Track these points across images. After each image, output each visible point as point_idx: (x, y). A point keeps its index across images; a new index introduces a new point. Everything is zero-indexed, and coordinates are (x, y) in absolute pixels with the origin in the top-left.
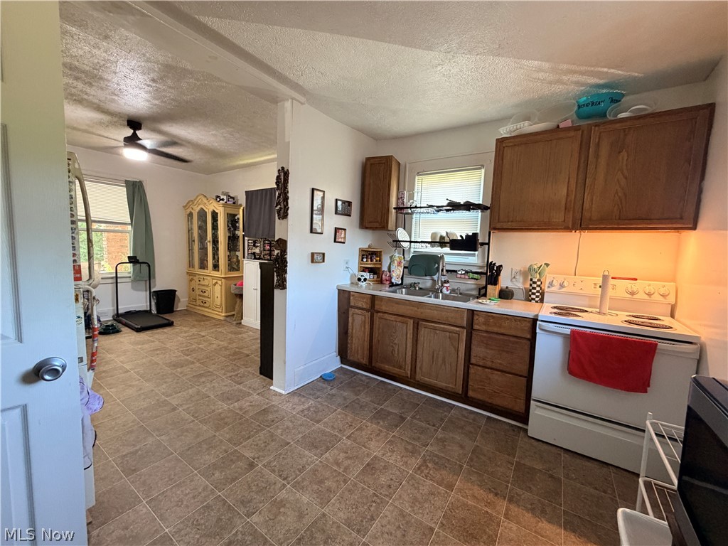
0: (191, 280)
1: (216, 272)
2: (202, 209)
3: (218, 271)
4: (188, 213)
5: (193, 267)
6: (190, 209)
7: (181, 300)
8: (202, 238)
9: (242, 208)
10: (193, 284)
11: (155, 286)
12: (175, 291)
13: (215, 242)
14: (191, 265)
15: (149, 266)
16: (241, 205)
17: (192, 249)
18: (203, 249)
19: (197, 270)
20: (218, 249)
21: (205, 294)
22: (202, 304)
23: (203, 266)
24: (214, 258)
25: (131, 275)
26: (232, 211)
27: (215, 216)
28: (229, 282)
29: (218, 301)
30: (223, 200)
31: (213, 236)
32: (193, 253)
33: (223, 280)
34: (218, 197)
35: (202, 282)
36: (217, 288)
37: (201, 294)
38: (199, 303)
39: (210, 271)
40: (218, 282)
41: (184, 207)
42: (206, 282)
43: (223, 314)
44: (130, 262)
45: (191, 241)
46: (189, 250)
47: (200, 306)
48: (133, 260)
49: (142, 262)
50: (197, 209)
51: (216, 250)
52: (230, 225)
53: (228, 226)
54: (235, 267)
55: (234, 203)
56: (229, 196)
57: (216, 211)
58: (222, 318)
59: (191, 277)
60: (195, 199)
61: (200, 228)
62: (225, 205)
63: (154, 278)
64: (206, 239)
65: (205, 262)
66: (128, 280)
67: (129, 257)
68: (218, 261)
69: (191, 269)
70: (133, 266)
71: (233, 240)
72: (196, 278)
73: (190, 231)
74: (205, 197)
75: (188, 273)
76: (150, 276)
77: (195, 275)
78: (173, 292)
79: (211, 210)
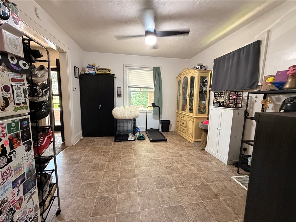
0: (178, 116)
1: (191, 114)
2: (186, 76)
3: (192, 113)
4: (178, 80)
5: (179, 109)
6: (180, 78)
7: (172, 126)
8: (185, 94)
9: (210, 72)
10: (178, 119)
11: (161, 118)
12: (170, 121)
13: (192, 95)
14: (178, 108)
15: (159, 108)
16: (210, 71)
17: (179, 100)
18: (185, 100)
19: (180, 111)
20: (193, 100)
21: (183, 125)
22: (182, 130)
23: (184, 109)
24: (190, 105)
25: (152, 112)
26: (203, 75)
27: (192, 79)
28: (198, 121)
29: (190, 131)
30: (198, 68)
31: (190, 92)
32: (179, 102)
33: (195, 118)
34: (195, 67)
35: (182, 118)
36: (191, 123)
37: (182, 125)
38: (180, 129)
39: (187, 113)
40: (192, 119)
41: (177, 78)
42: (185, 119)
43: (193, 140)
44: (152, 106)
45: (179, 96)
46: (178, 100)
47: (181, 131)
48: (154, 105)
49: (157, 106)
50: (183, 77)
51: (191, 100)
52: (201, 84)
53: (200, 85)
54: (202, 111)
55: (205, 69)
56: (202, 65)
57: (194, 76)
58: (192, 142)
59: (178, 115)
60: (182, 72)
61: (183, 88)
62: (200, 71)
63: (162, 114)
64: (186, 94)
65: (185, 107)
66: (152, 114)
67: (152, 104)
68: (192, 107)
69: (178, 110)
70: (154, 108)
71: (202, 94)
72: (180, 116)
73: (179, 90)
74: (188, 69)
75: (176, 112)
76: (160, 113)
77: (179, 114)
78: (169, 121)
79: (190, 76)
